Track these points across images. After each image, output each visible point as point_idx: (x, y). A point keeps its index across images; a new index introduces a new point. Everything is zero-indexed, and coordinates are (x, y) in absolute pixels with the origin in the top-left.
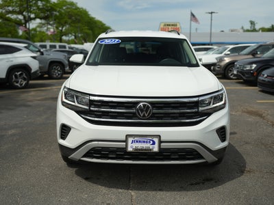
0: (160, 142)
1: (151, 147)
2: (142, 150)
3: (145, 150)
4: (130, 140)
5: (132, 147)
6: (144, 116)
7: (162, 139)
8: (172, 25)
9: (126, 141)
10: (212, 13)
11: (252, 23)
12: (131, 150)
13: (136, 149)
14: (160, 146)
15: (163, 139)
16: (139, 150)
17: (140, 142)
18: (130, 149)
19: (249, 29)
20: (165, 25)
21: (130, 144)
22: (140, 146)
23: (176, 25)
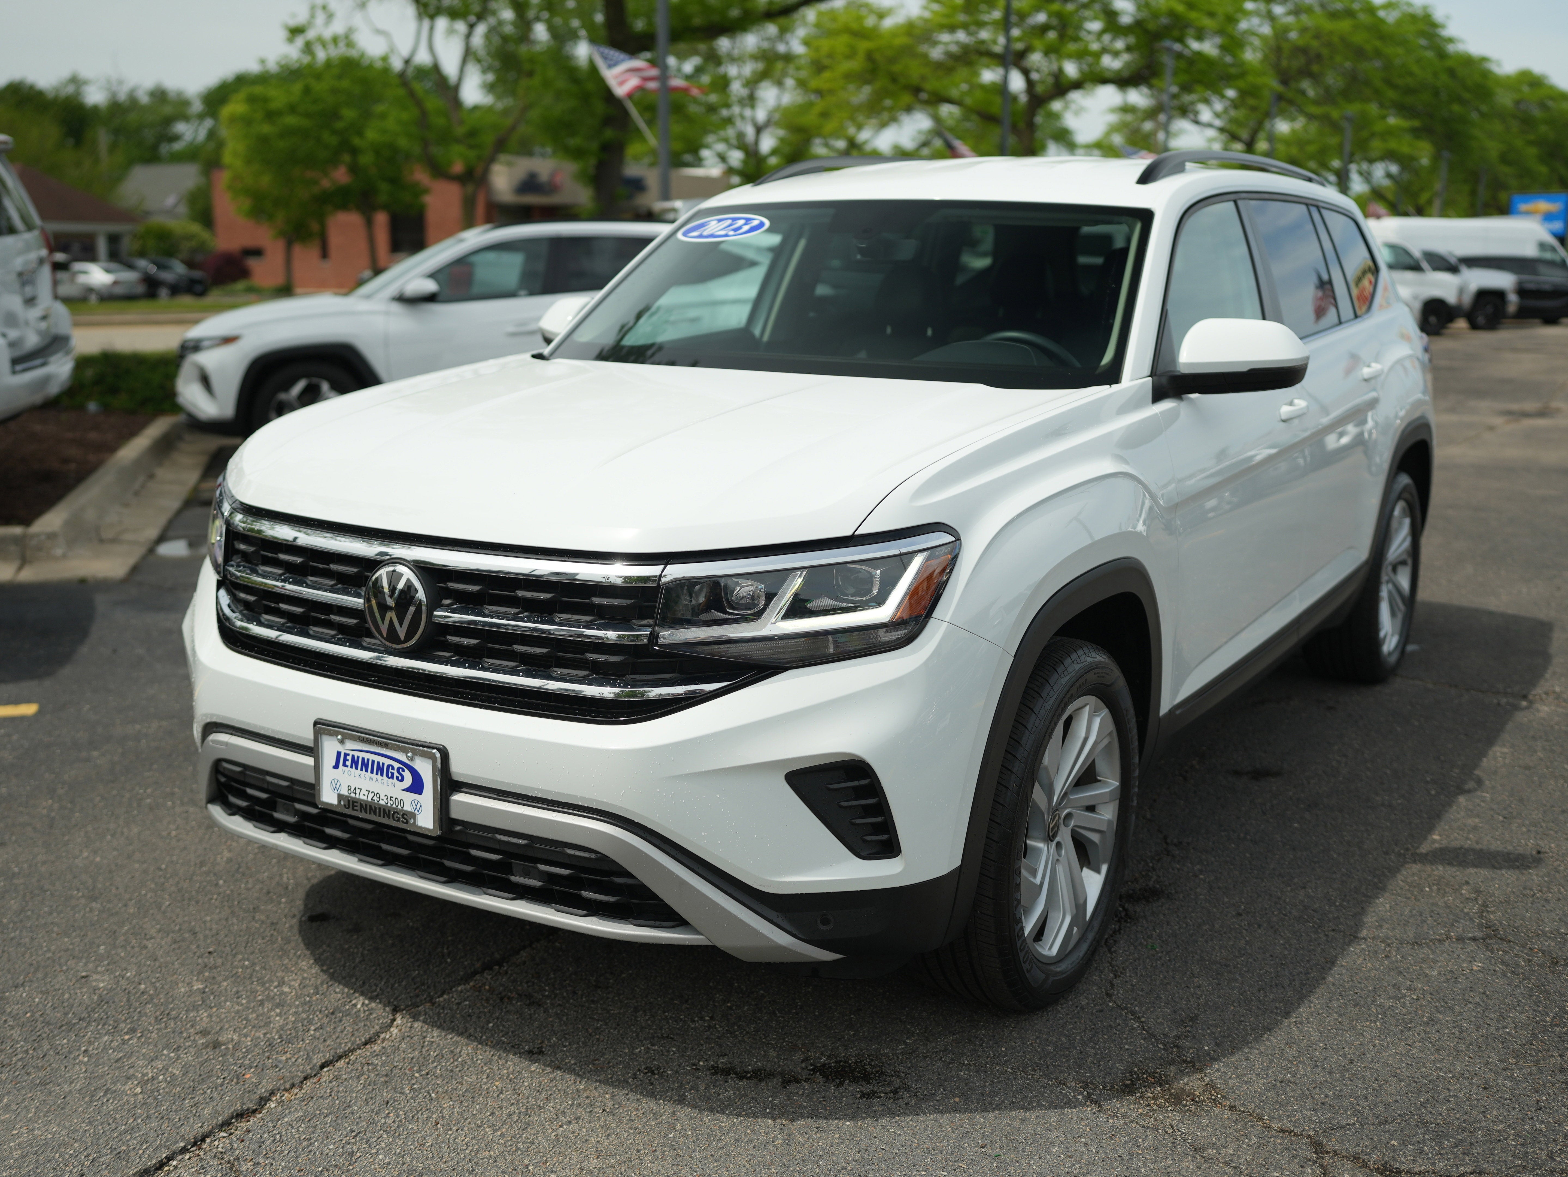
0: (446, 784)
1: (408, 801)
3: (385, 811)
4: (330, 747)
6: (392, 633)
7: (456, 769)
9: (314, 751)
12: (334, 801)
13: (351, 802)
14: (442, 803)
15: (459, 769)
17: (365, 765)
18: (328, 797)
21: (328, 773)
22: (364, 786)
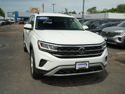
0: (89, 64)
1: (85, 66)
2: (82, 68)
3: (83, 68)
4: (77, 64)
5: (78, 67)
6: (82, 53)
7: (90, 63)
8: (36, 9)
9: (75, 65)
10: (54, 4)
11: (66, 10)
14: (89, 65)
16: (81, 68)
17: (81, 65)
18: (77, 68)
19: (65, 12)
20: (32, 9)
22: (81, 66)
23: (37, 9)
